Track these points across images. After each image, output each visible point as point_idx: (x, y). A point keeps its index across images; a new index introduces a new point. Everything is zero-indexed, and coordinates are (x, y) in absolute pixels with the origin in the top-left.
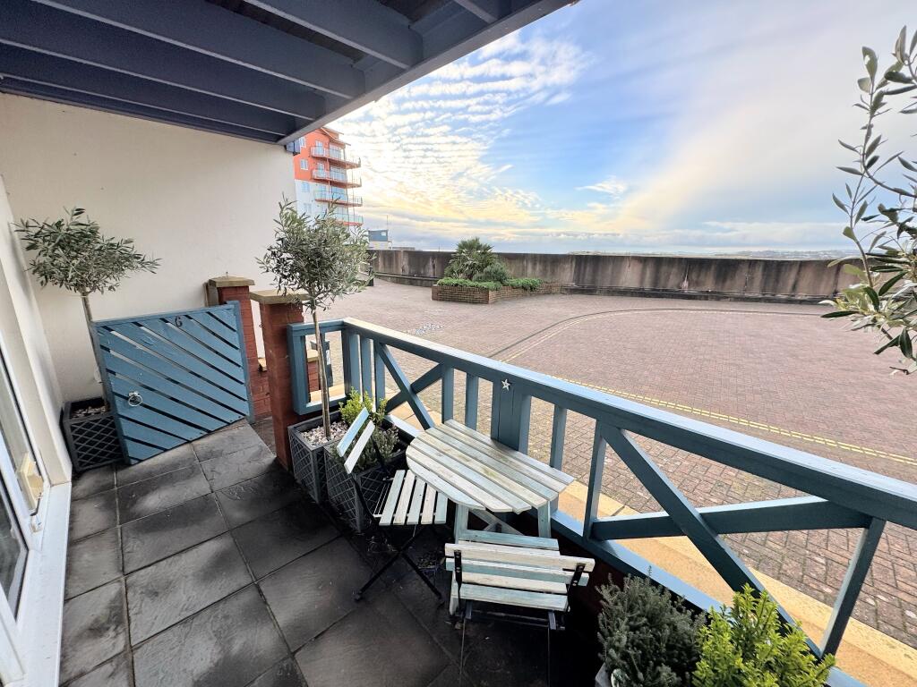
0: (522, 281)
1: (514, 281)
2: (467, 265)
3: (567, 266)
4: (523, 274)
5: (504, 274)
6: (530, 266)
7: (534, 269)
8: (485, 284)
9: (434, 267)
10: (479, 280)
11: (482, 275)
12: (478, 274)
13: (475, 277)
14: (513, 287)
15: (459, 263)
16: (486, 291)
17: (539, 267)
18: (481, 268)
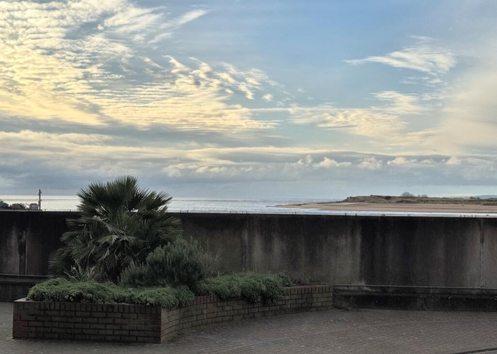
0: (241, 280)
1: (221, 282)
2: (106, 244)
3: (343, 242)
4: (243, 263)
5: (196, 268)
6: (258, 244)
7: (268, 249)
8: (149, 294)
9: (22, 249)
10: (136, 281)
11: (145, 269)
12: (133, 267)
13: (125, 275)
14: (221, 297)
15: (85, 241)
16: (153, 310)
17: (278, 246)
18: (139, 253)
